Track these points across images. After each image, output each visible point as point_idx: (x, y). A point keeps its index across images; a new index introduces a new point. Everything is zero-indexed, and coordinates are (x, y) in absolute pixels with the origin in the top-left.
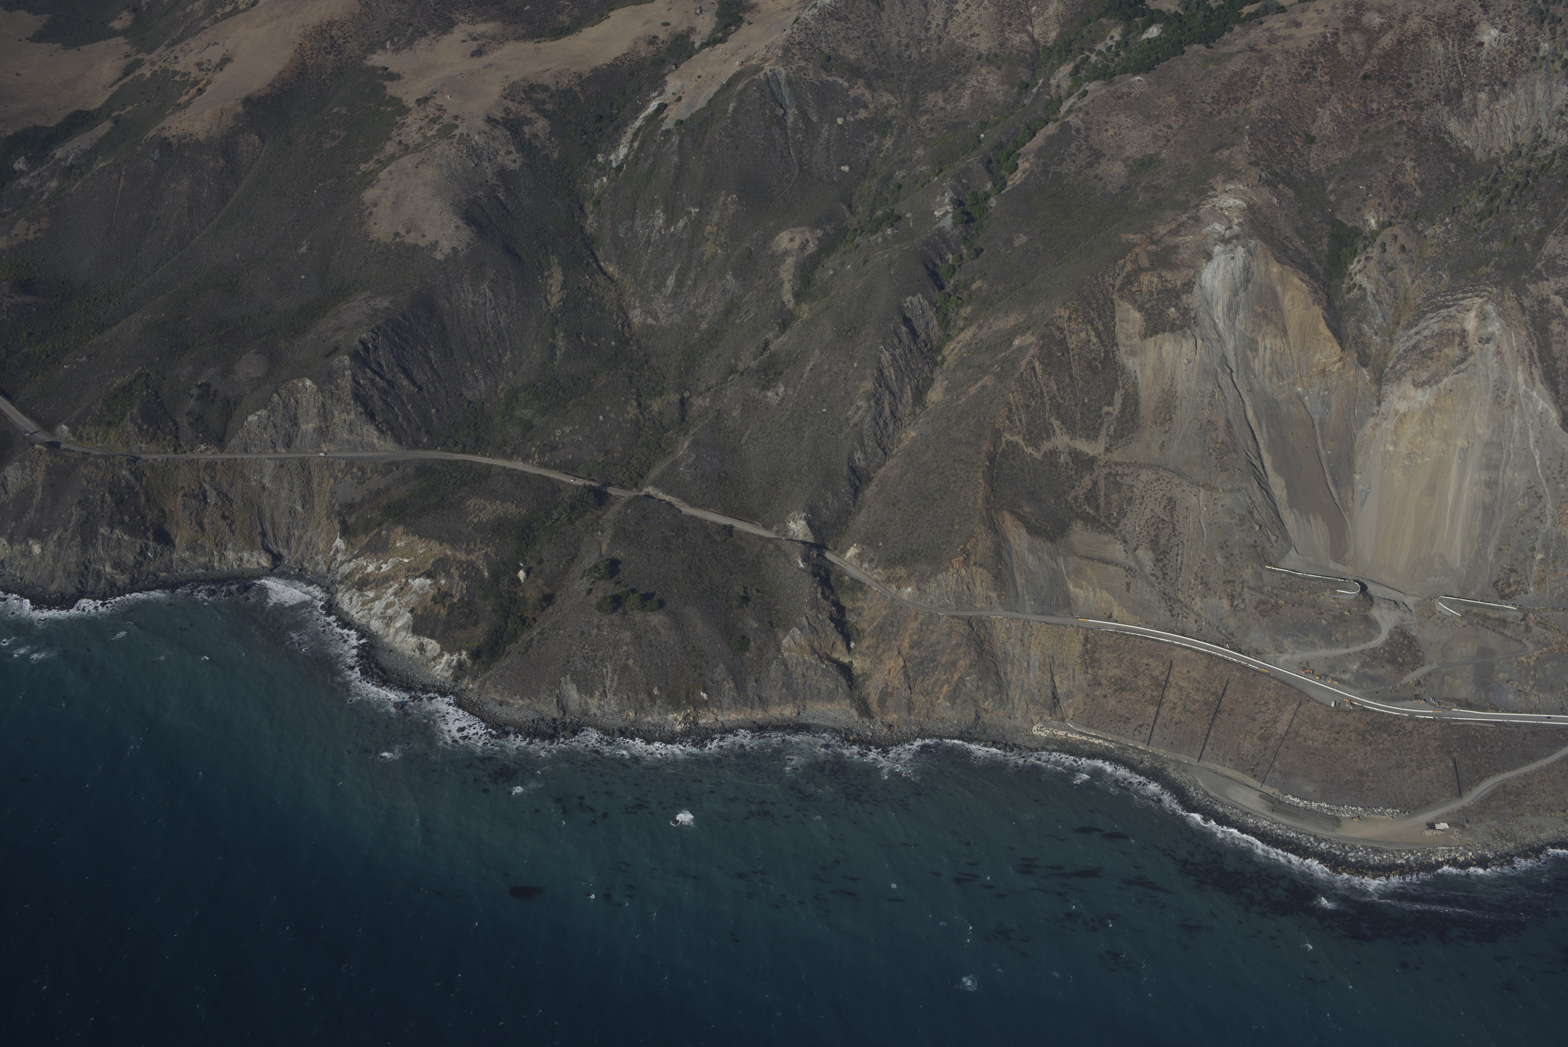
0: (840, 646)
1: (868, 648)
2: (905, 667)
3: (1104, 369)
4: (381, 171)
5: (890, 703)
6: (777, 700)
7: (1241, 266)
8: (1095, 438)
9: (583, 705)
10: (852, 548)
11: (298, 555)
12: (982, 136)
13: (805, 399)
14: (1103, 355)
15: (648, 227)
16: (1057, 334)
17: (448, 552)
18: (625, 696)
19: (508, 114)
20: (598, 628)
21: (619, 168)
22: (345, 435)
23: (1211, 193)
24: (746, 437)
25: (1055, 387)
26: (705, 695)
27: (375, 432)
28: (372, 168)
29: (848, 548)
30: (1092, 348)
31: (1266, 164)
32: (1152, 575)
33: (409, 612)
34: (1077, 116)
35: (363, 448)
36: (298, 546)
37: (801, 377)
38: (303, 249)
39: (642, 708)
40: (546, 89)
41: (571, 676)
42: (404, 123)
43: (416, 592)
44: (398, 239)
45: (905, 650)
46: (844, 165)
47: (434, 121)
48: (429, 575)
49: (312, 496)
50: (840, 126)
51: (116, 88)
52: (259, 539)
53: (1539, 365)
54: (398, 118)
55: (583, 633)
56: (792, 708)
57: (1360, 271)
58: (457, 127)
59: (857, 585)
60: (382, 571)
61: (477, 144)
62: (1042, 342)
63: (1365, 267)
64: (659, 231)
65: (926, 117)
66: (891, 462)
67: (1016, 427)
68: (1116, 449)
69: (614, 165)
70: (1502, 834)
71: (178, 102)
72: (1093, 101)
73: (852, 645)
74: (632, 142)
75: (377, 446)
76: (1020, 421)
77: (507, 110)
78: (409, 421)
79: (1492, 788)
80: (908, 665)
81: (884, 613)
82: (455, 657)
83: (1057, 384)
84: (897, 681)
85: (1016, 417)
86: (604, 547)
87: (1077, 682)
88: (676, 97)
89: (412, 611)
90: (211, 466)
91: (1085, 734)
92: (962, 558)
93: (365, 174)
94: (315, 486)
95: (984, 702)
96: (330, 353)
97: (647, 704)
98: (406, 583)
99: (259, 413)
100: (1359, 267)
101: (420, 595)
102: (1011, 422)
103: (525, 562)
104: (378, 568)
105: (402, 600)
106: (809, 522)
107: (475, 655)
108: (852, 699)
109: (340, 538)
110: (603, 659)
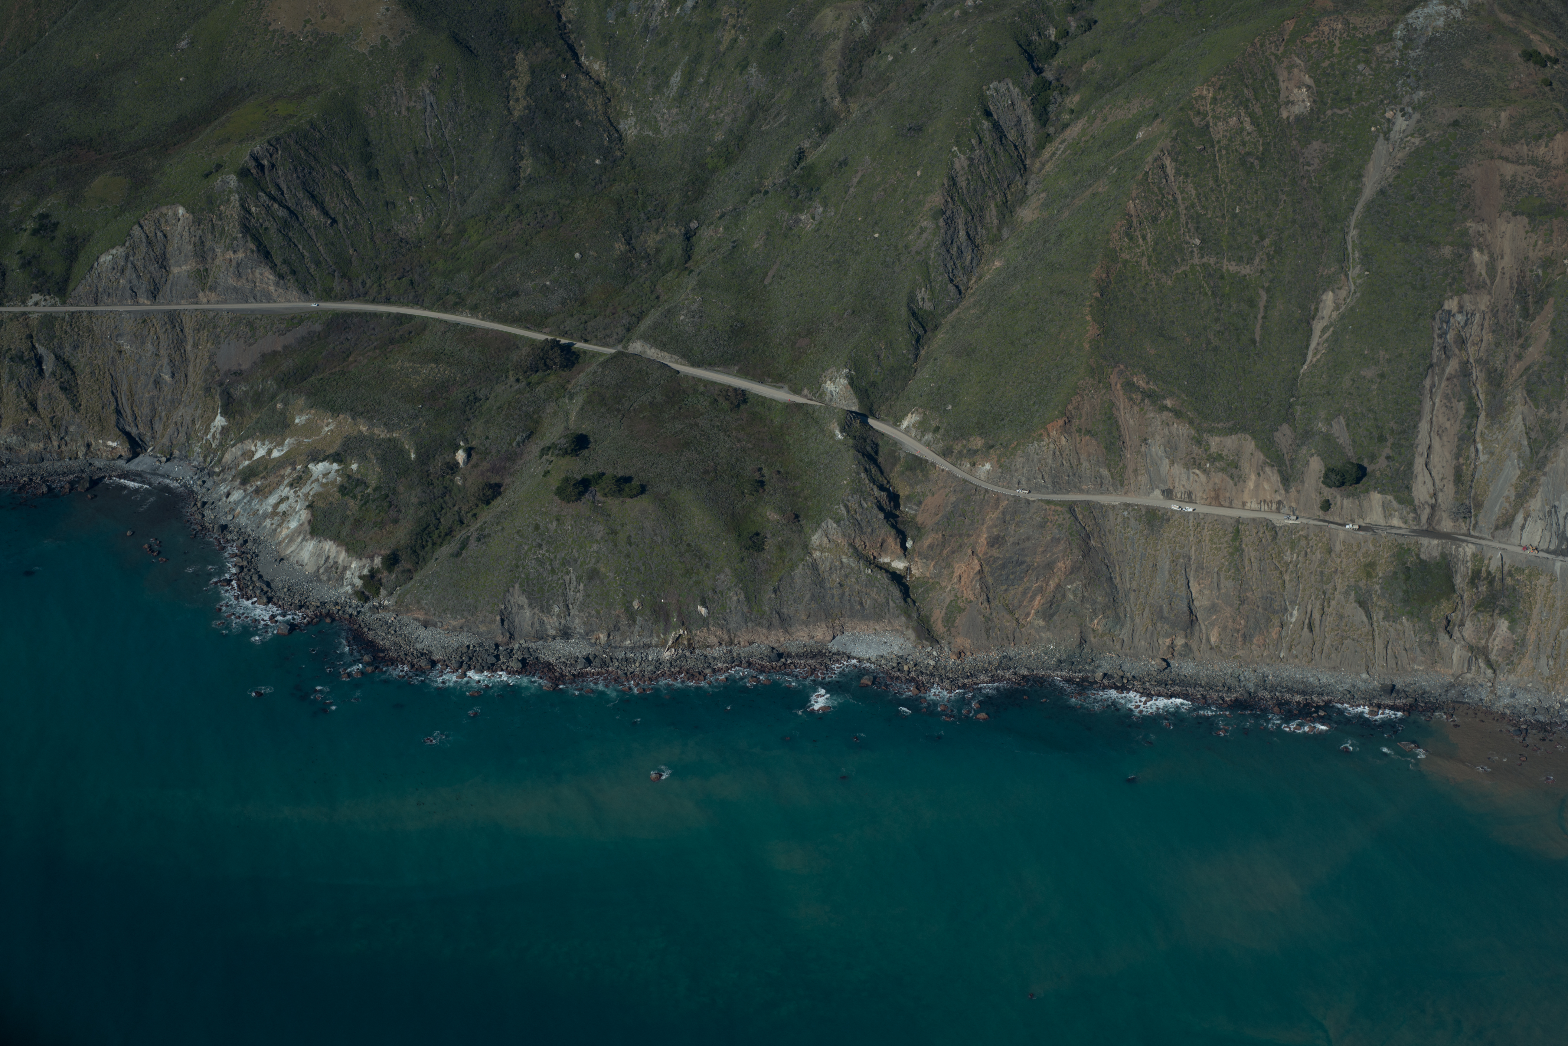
0: (892, 543)
1: (931, 547)
2: (981, 572)
3: (1262, 167)
5: (960, 620)
6: (805, 618)
9: (537, 625)
10: (910, 415)
11: (166, 441)
13: (850, 222)
14: (1261, 148)
15: (646, 9)
16: (1196, 120)
17: (364, 429)
18: (593, 612)
20: (558, 520)
22: (230, 281)
24: (771, 273)
25: (1194, 192)
26: (703, 611)
27: (272, 277)
29: (905, 415)
30: (1247, 139)
33: (307, 507)
35: (255, 298)
36: (165, 428)
37: (846, 192)
38: (183, 44)
39: (617, 628)
41: (521, 586)
43: (317, 480)
44: (309, 28)
45: (981, 549)
49: (185, 360)
52: (113, 418)
55: (537, 528)
56: (825, 629)
59: (917, 464)
60: (274, 456)
62: (1175, 132)
64: (661, 14)
66: (966, 303)
67: (1138, 246)
73: (909, 544)
75: (275, 295)
76: (1144, 238)
78: (318, 263)
80: (986, 569)
81: (953, 499)
82: (367, 564)
83: (1196, 190)
84: (970, 592)
85: (1138, 233)
86: (573, 417)
87: (1223, 591)
89: (310, 506)
90: (49, 321)
92: (1061, 422)
94: (189, 348)
95: (1092, 620)
96: (211, 172)
97: (624, 622)
98: (306, 470)
99: (114, 252)
101: (323, 485)
102: (1131, 239)
103: (466, 440)
104: (270, 452)
105: (299, 493)
106: (852, 382)
107: (392, 561)
108: (909, 617)
109: (222, 416)
110: (565, 563)
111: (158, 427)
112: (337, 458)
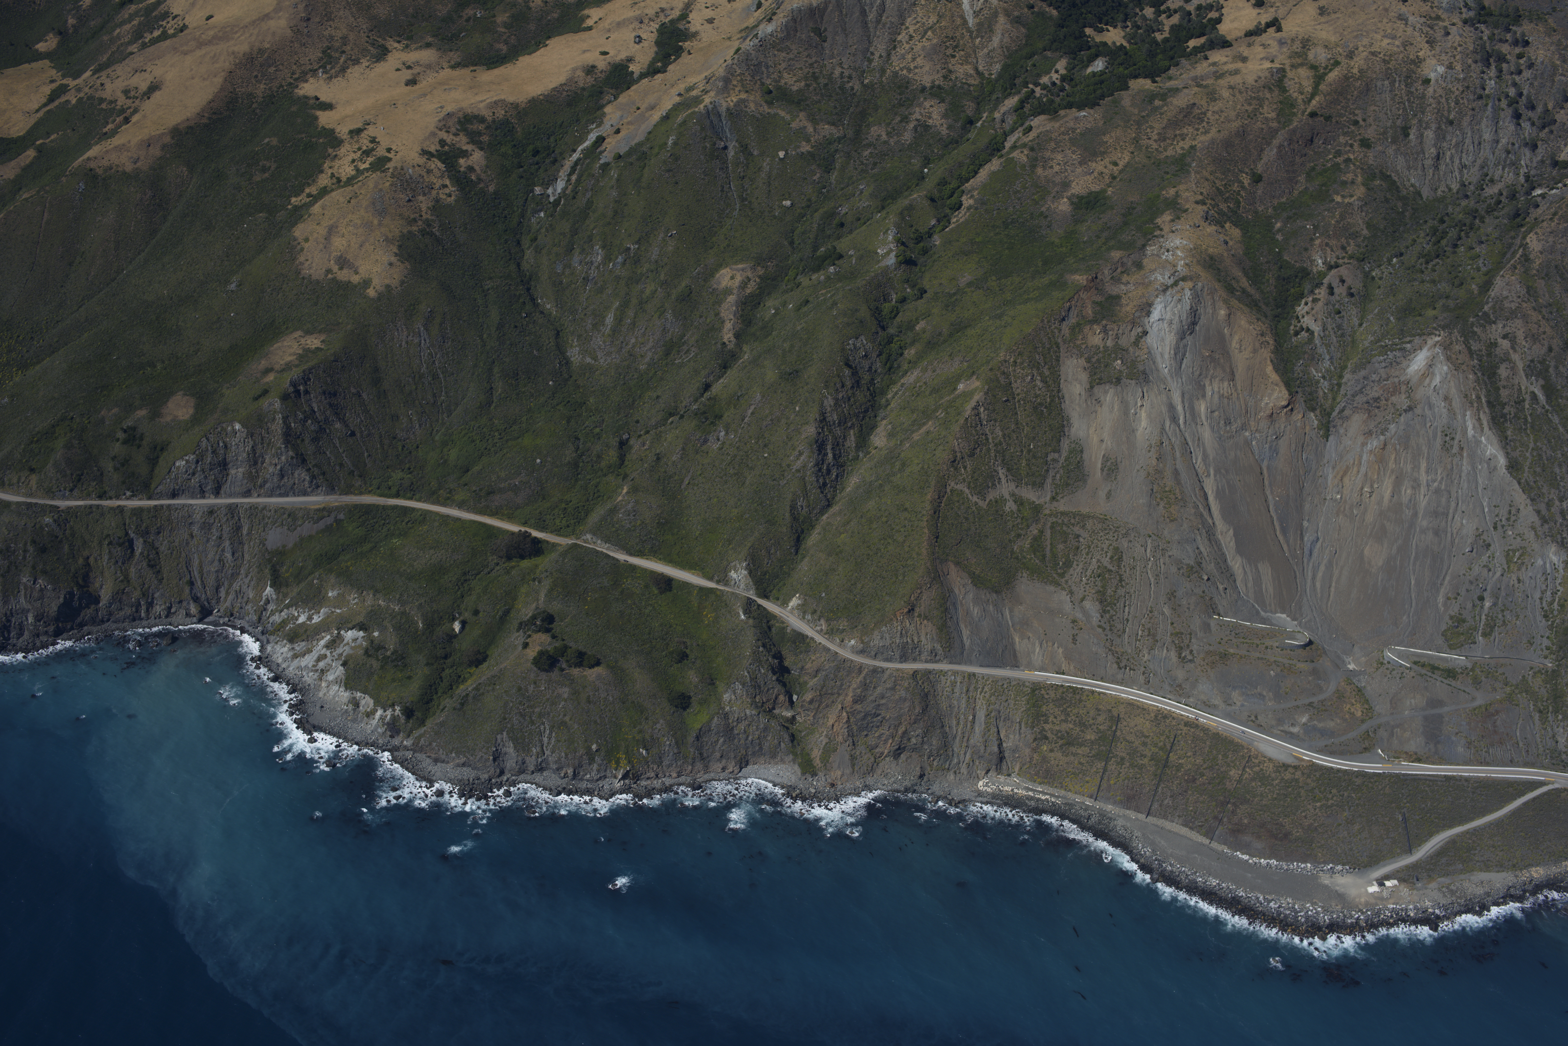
0: (782, 697)
1: (811, 702)
2: (848, 721)
3: (1049, 414)
4: (313, 205)
5: (833, 758)
6: (719, 757)
7: (1188, 307)
8: (1041, 485)
9: (520, 763)
10: (794, 599)
11: (227, 604)
12: (926, 170)
13: (746, 444)
14: (1048, 400)
15: (587, 264)
16: (1002, 380)
17: (382, 603)
18: (563, 753)
19: (443, 146)
20: (535, 683)
21: (557, 203)
22: (275, 480)
23: (1157, 233)
24: (686, 482)
25: (1000, 433)
26: (644, 752)
27: (307, 477)
28: (303, 201)
29: (790, 599)
30: (1038, 392)
31: (1213, 203)
32: (1099, 626)
33: (342, 665)
34: (1022, 152)
35: (294, 493)
36: (227, 594)
37: (743, 420)
38: (233, 287)
39: (580, 766)
40: (481, 120)
41: (508, 733)
42: (336, 156)
43: (348, 644)
44: (330, 276)
45: (848, 705)
46: (786, 199)
47: (367, 153)
48: (361, 627)
49: (241, 543)
50: (781, 159)
51: (40, 115)
52: (187, 588)
53: (1487, 410)
54: (330, 150)
55: (520, 689)
56: (734, 764)
57: (1307, 313)
58: (390, 160)
59: (800, 638)
60: (313, 621)
61: (411, 178)
62: (986, 387)
63: (1312, 309)
64: (598, 267)
65: (869, 151)
66: (834, 509)
67: (961, 475)
68: (1062, 498)
69: (552, 199)
70: (1452, 890)
71: (105, 130)
72: (1038, 137)
73: (795, 697)
74: (570, 175)
76: (965, 468)
77: (442, 143)
78: (341, 465)
79: (1441, 844)
80: (852, 719)
81: (827, 666)
82: (389, 713)
83: (1002, 431)
84: (840, 736)
85: (960, 465)
86: (542, 598)
87: (1023, 737)
88: (615, 129)
89: (344, 664)
90: (138, 512)
91: (1031, 790)
92: (906, 610)
93: (296, 208)
94: (245, 532)
95: (929, 757)
96: (260, 396)
97: (586, 760)
98: (339, 635)
99: (187, 458)
100: (1306, 308)
101: (352, 648)
102: (956, 469)
103: (460, 614)
104: (310, 618)
105: (334, 653)
106: (750, 573)
107: (408, 711)
108: (795, 755)
109: (271, 587)
110: (541, 715)
111: (222, 594)
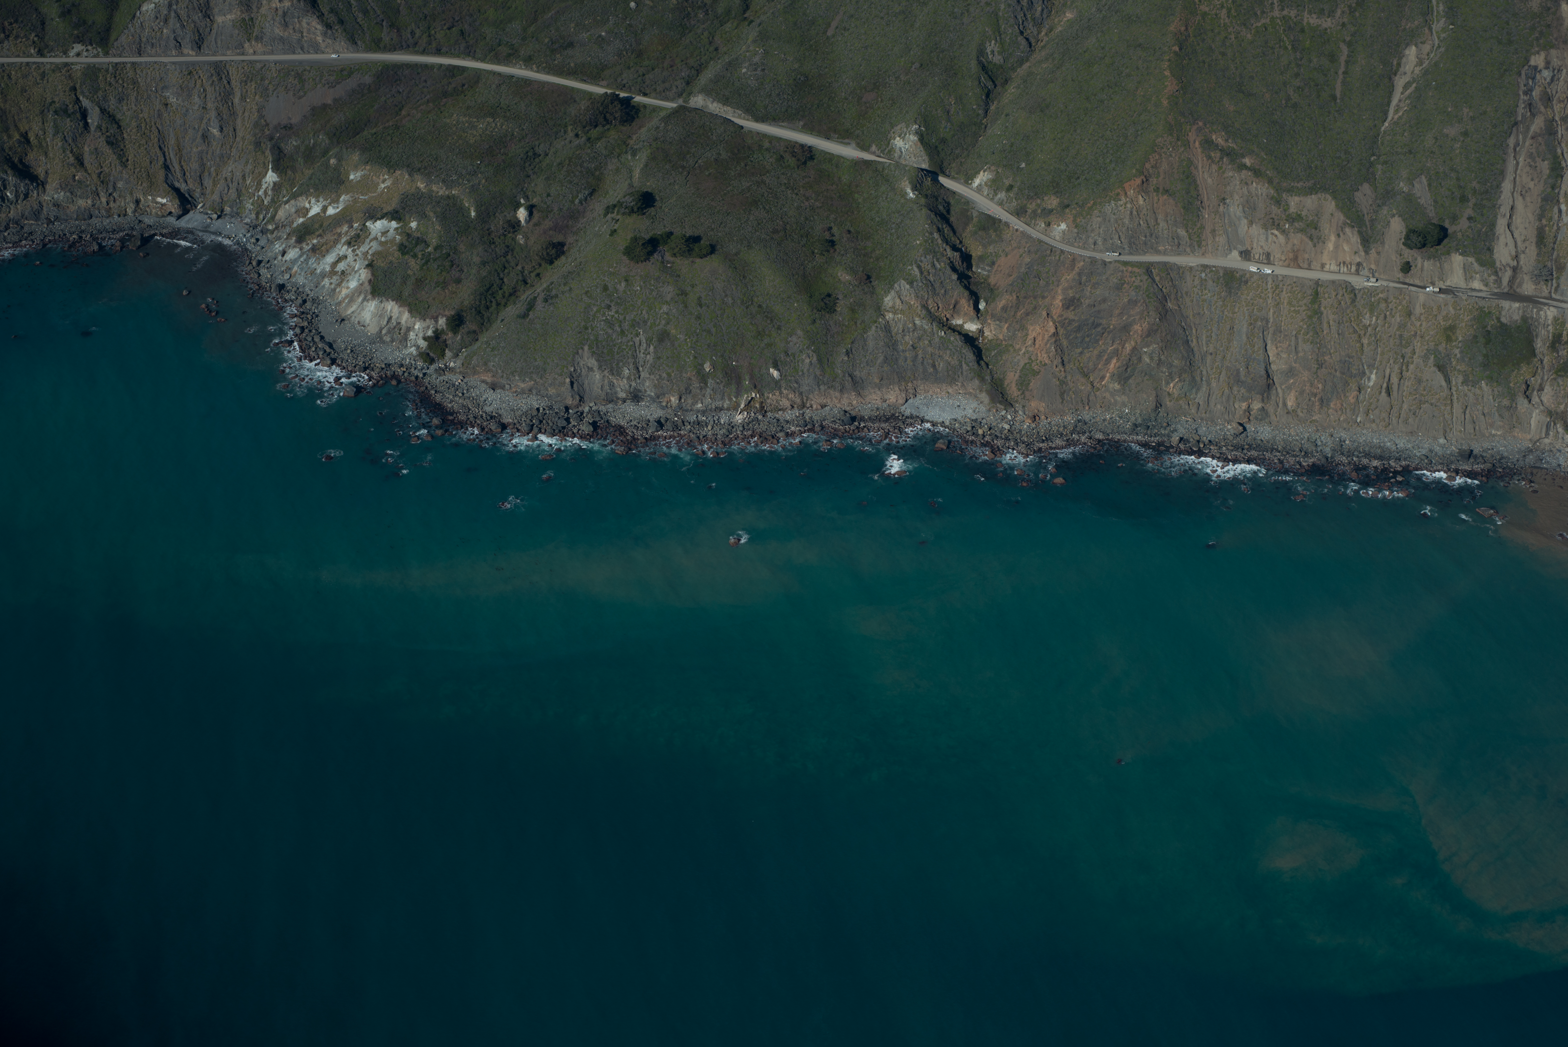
0: (965, 304)
1: (1005, 309)
2: (1056, 334)
5: (1035, 384)
6: (877, 381)
9: (607, 387)
10: (982, 173)
11: (216, 197)
17: (421, 186)
18: (664, 375)
20: (626, 280)
22: (277, 31)
24: (834, 24)
26: (775, 373)
27: (319, 27)
29: (977, 173)
33: (367, 266)
35: (302, 48)
36: (215, 184)
39: (688, 391)
41: (590, 347)
43: (376, 238)
45: (1056, 312)
49: (233, 114)
52: (162, 174)
55: (606, 289)
56: (898, 392)
59: (990, 224)
60: (330, 213)
66: (1037, 56)
73: (982, 306)
75: (323, 45)
78: (365, 12)
80: (1061, 331)
81: (1027, 260)
82: (431, 325)
84: (1044, 355)
86: (637, 174)
87: (1301, 354)
89: (370, 266)
90: (92, 72)
92: (1138, 181)
94: (236, 101)
95: (1168, 383)
97: (696, 384)
98: (364, 228)
101: (381, 243)
103: (527, 198)
104: (325, 209)
105: (358, 252)
106: (922, 139)
107: (456, 322)
108: (982, 380)
109: (273, 171)
110: (634, 324)
111: (208, 183)
112: (395, 215)
